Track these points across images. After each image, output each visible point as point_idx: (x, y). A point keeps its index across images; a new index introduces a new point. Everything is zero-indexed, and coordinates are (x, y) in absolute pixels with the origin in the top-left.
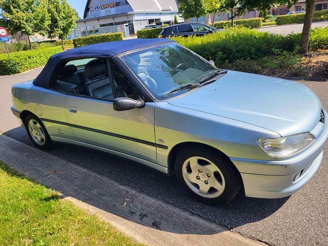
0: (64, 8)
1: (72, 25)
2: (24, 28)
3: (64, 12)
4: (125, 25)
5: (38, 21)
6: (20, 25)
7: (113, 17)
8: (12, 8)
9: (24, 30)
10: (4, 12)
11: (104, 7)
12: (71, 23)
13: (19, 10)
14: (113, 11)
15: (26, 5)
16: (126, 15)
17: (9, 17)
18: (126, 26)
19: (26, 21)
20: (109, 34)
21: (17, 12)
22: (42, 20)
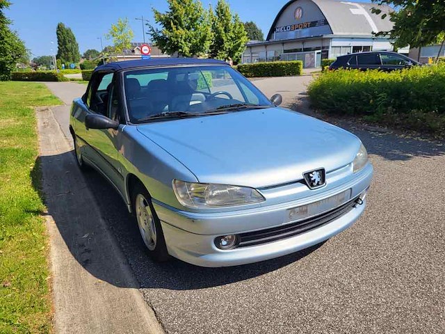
0: (235, 27)
1: (240, 48)
2: (181, 48)
3: (233, 32)
4: (316, 52)
5: (198, 40)
6: (178, 44)
7: (303, 40)
8: (172, 24)
9: (180, 50)
10: (164, 29)
11: (295, 27)
12: (239, 45)
13: (179, 27)
14: (305, 33)
15: (189, 21)
16: (321, 38)
17: (168, 34)
18: (318, 53)
19: (185, 40)
20: (283, 62)
21: (177, 29)
22: (203, 40)
